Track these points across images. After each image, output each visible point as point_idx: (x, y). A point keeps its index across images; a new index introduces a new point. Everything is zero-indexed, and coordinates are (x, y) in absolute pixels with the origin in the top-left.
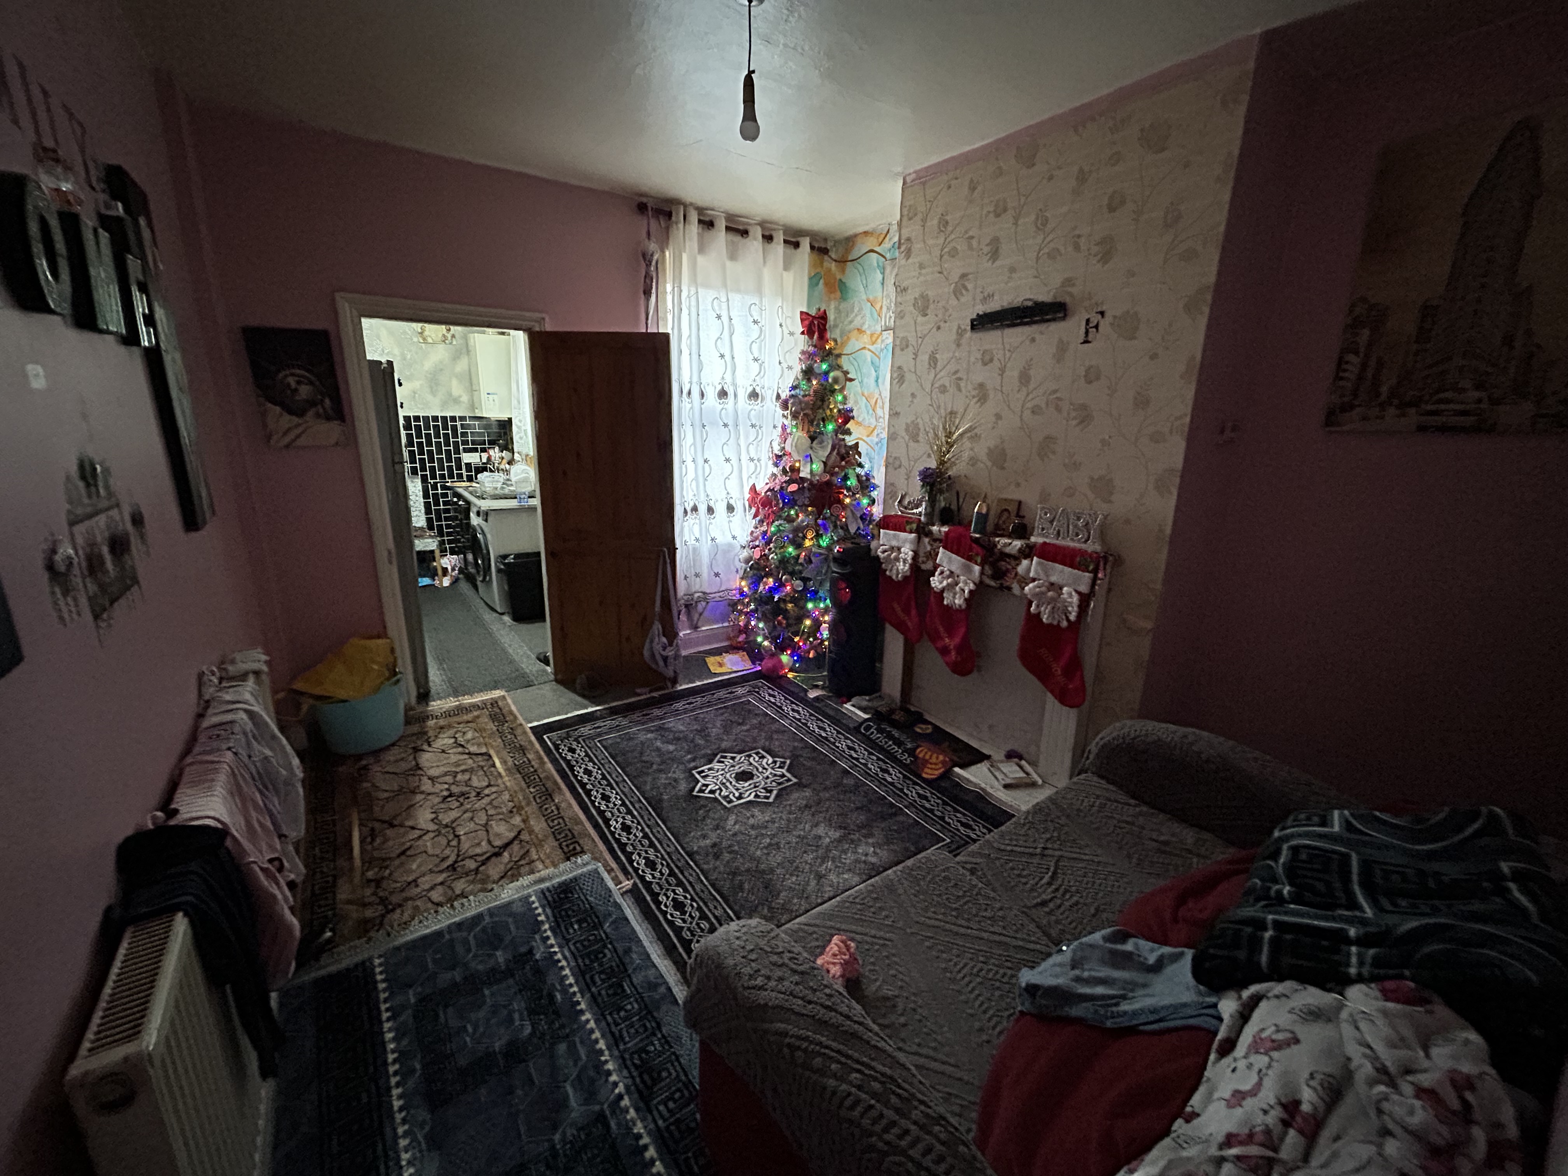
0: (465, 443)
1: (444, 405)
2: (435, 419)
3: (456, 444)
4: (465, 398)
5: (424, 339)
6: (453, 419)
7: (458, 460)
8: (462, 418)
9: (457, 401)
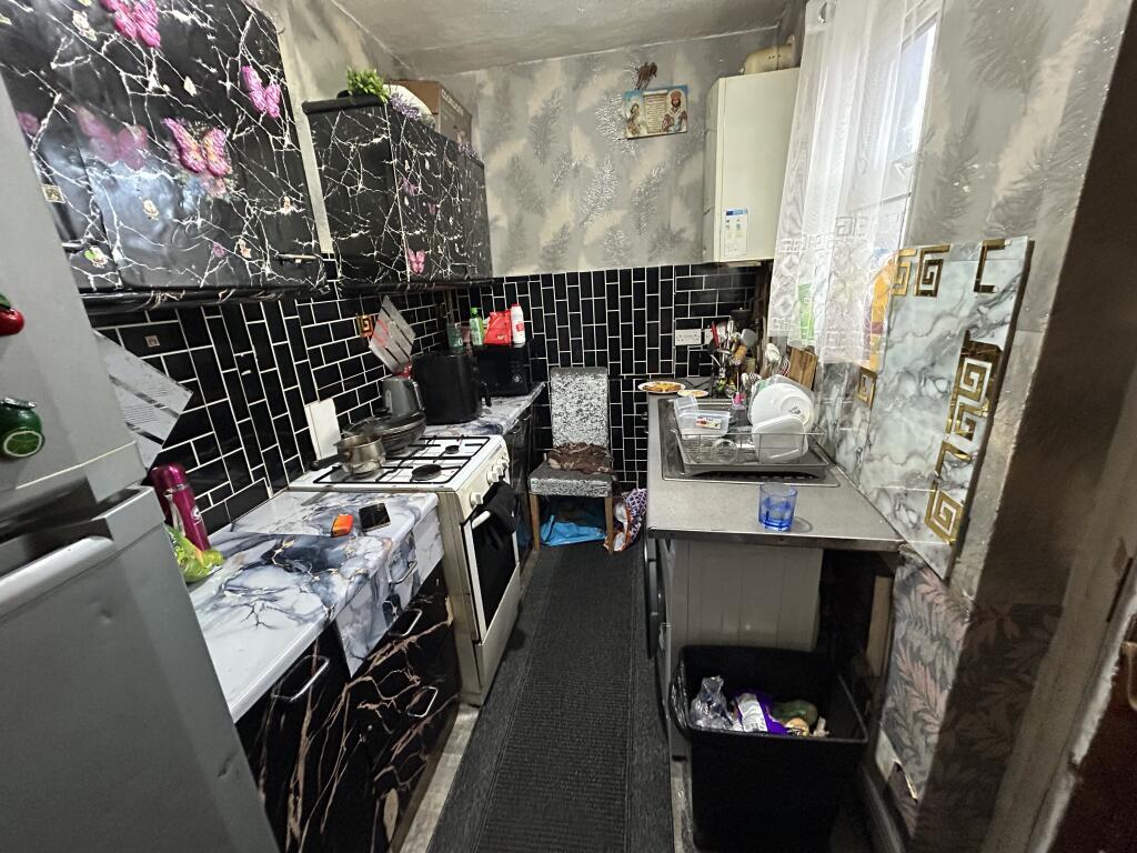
0: (681, 312)
1: (656, 247)
2: (639, 273)
3: (667, 314)
4: (689, 234)
5: (635, 131)
6: (667, 271)
7: (668, 342)
8: (682, 270)
9: (675, 239)
